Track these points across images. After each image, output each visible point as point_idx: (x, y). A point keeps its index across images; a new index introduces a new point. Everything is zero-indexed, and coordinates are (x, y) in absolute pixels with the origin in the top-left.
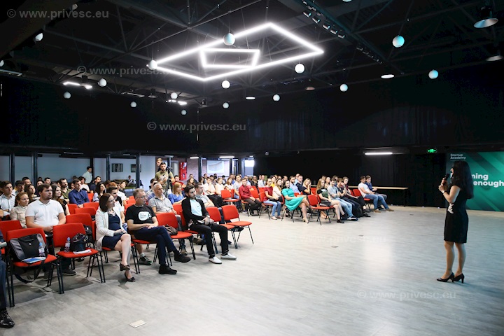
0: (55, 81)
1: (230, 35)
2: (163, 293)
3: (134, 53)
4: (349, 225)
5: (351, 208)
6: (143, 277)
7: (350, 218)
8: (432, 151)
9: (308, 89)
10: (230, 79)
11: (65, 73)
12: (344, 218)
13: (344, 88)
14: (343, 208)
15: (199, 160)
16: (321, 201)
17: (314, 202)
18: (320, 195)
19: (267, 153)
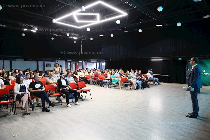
0: (19, 29)
1: (83, 7)
2: (38, 120)
3: (48, 16)
4: (140, 91)
5: (141, 83)
6: (35, 112)
7: (140, 88)
8: (180, 59)
9: (125, 31)
10: (90, 27)
11: (23, 25)
12: (138, 88)
13: (140, 31)
14: (137, 84)
15: (82, 62)
16: (127, 80)
17: (124, 81)
18: (127, 78)
19: (110, 60)
